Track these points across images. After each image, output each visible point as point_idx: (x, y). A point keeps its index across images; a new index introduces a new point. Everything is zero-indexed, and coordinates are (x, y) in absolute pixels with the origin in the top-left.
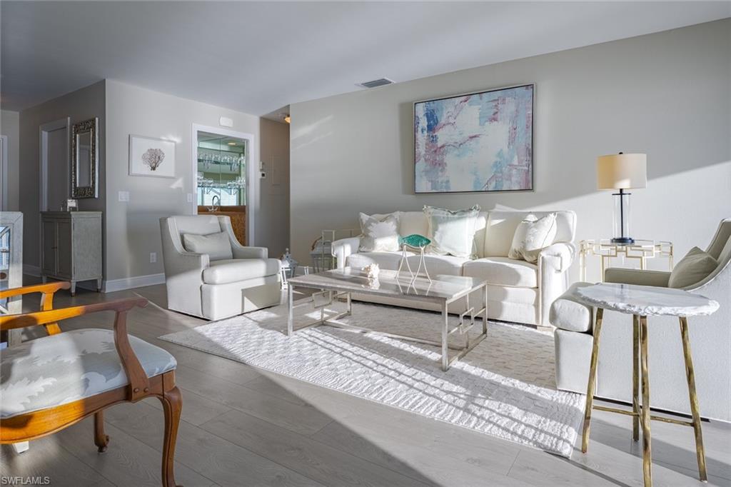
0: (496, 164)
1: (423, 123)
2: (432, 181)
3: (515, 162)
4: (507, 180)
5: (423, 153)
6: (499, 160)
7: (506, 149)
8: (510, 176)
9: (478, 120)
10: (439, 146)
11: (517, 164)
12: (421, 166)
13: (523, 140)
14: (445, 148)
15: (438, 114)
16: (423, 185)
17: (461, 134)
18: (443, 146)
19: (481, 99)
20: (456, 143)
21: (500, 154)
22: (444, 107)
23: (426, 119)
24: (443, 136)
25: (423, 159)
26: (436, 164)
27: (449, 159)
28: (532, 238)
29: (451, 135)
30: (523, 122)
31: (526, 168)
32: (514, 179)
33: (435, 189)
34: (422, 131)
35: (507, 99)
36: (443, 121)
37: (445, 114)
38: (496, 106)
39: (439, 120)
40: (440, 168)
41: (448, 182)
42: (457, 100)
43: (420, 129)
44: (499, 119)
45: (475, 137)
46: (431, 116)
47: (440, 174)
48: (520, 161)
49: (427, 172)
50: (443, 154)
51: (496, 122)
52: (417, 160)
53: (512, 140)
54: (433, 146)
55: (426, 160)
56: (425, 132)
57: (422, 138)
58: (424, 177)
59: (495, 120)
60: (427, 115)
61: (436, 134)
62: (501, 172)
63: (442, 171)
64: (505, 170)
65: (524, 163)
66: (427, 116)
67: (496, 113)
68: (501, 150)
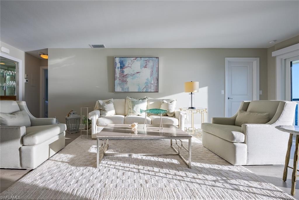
0: (146, 83)
1: (118, 65)
2: (122, 88)
3: (153, 82)
4: (150, 88)
5: (118, 77)
6: (147, 81)
7: (149, 78)
8: (151, 87)
9: (140, 67)
10: (125, 75)
11: (153, 83)
12: (117, 82)
13: (155, 76)
14: (127, 76)
15: (124, 63)
16: (118, 89)
17: (133, 71)
18: (126, 75)
19: (141, 59)
20: (132, 74)
21: (147, 79)
22: (127, 60)
23: (120, 64)
24: (126, 71)
25: (118, 79)
26: (124, 81)
27: (129, 80)
28: (171, 108)
29: (129, 71)
30: (155, 70)
31: (156, 85)
32: (152, 88)
33: (123, 90)
34: (118, 68)
35: (150, 61)
36: (126, 65)
37: (127, 63)
38: (146, 63)
39: (125, 65)
40: (125, 83)
41: (128, 88)
42: (132, 59)
43: (117, 67)
44: (147, 67)
45: (139, 72)
46: (121, 63)
47: (125, 85)
48: (154, 82)
49: (120, 84)
50: (126, 78)
51: (146, 68)
52: (115, 79)
53: (152, 75)
54: (122, 75)
55: (119, 79)
56: (119, 69)
57: (118, 71)
58: (119, 86)
59: (146, 67)
60: (120, 62)
61: (124, 70)
62: (148, 86)
63: (126, 84)
64: (149, 85)
65: (156, 83)
66: (120, 63)
67: (146, 65)
68: (148, 78)
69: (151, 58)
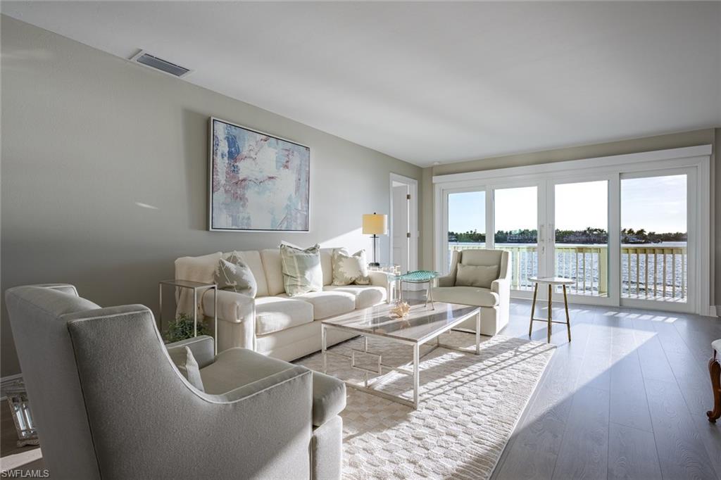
0: (288, 207)
1: (223, 147)
2: (232, 216)
3: (299, 207)
4: (294, 222)
5: (223, 182)
6: (289, 203)
7: (294, 195)
8: (296, 218)
9: (275, 163)
10: (240, 179)
11: (300, 209)
12: (218, 197)
13: (303, 191)
14: (247, 182)
15: (239, 143)
16: (221, 219)
17: (261, 172)
18: (244, 180)
19: (277, 143)
20: (257, 180)
21: (290, 199)
22: (246, 137)
23: (227, 144)
24: (245, 168)
25: (222, 189)
26: (237, 197)
27: (250, 194)
29: (252, 170)
30: (303, 176)
31: (305, 213)
32: (299, 221)
33: (236, 225)
34: (223, 155)
35: (295, 153)
36: (244, 152)
37: (247, 145)
38: (288, 155)
39: (241, 149)
40: (242, 203)
41: (249, 218)
42: (259, 137)
43: (219, 153)
44: (289, 167)
45: (272, 178)
46: (232, 141)
47: (241, 209)
48: (302, 207)
49: (226, 205)
50: (244, 188)
51: (287, 170)
52: (214, 189)
53: (298, 188)
54: (233, 177)
55: (226, 191)
56: (226, 158)
57: (221, 164)
58: (225, 211)
59: (286, 167)
60: (228, 139)
61: (237, 164)
62: (291, 215)
63: (243, 206)
64: (293, 213)
65: (304, 209)
66: (228, 141)
67: (287, 162)
68: (291, 195)
69: (296, 147)
